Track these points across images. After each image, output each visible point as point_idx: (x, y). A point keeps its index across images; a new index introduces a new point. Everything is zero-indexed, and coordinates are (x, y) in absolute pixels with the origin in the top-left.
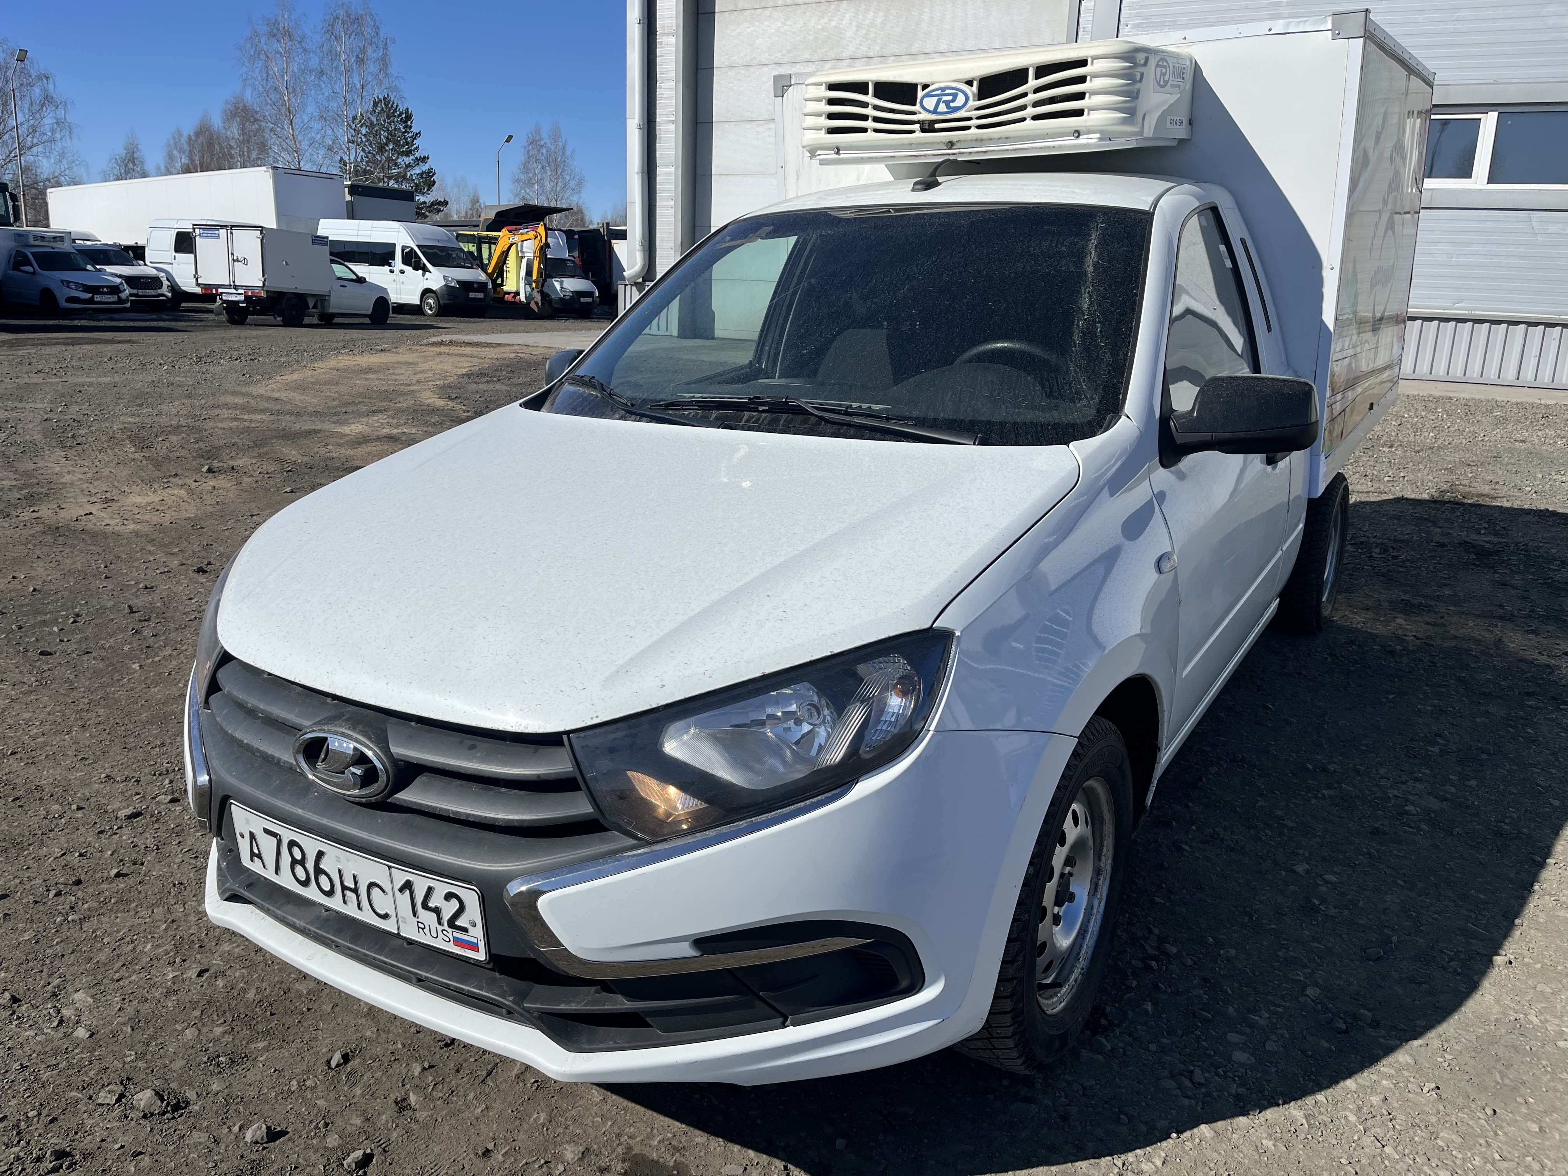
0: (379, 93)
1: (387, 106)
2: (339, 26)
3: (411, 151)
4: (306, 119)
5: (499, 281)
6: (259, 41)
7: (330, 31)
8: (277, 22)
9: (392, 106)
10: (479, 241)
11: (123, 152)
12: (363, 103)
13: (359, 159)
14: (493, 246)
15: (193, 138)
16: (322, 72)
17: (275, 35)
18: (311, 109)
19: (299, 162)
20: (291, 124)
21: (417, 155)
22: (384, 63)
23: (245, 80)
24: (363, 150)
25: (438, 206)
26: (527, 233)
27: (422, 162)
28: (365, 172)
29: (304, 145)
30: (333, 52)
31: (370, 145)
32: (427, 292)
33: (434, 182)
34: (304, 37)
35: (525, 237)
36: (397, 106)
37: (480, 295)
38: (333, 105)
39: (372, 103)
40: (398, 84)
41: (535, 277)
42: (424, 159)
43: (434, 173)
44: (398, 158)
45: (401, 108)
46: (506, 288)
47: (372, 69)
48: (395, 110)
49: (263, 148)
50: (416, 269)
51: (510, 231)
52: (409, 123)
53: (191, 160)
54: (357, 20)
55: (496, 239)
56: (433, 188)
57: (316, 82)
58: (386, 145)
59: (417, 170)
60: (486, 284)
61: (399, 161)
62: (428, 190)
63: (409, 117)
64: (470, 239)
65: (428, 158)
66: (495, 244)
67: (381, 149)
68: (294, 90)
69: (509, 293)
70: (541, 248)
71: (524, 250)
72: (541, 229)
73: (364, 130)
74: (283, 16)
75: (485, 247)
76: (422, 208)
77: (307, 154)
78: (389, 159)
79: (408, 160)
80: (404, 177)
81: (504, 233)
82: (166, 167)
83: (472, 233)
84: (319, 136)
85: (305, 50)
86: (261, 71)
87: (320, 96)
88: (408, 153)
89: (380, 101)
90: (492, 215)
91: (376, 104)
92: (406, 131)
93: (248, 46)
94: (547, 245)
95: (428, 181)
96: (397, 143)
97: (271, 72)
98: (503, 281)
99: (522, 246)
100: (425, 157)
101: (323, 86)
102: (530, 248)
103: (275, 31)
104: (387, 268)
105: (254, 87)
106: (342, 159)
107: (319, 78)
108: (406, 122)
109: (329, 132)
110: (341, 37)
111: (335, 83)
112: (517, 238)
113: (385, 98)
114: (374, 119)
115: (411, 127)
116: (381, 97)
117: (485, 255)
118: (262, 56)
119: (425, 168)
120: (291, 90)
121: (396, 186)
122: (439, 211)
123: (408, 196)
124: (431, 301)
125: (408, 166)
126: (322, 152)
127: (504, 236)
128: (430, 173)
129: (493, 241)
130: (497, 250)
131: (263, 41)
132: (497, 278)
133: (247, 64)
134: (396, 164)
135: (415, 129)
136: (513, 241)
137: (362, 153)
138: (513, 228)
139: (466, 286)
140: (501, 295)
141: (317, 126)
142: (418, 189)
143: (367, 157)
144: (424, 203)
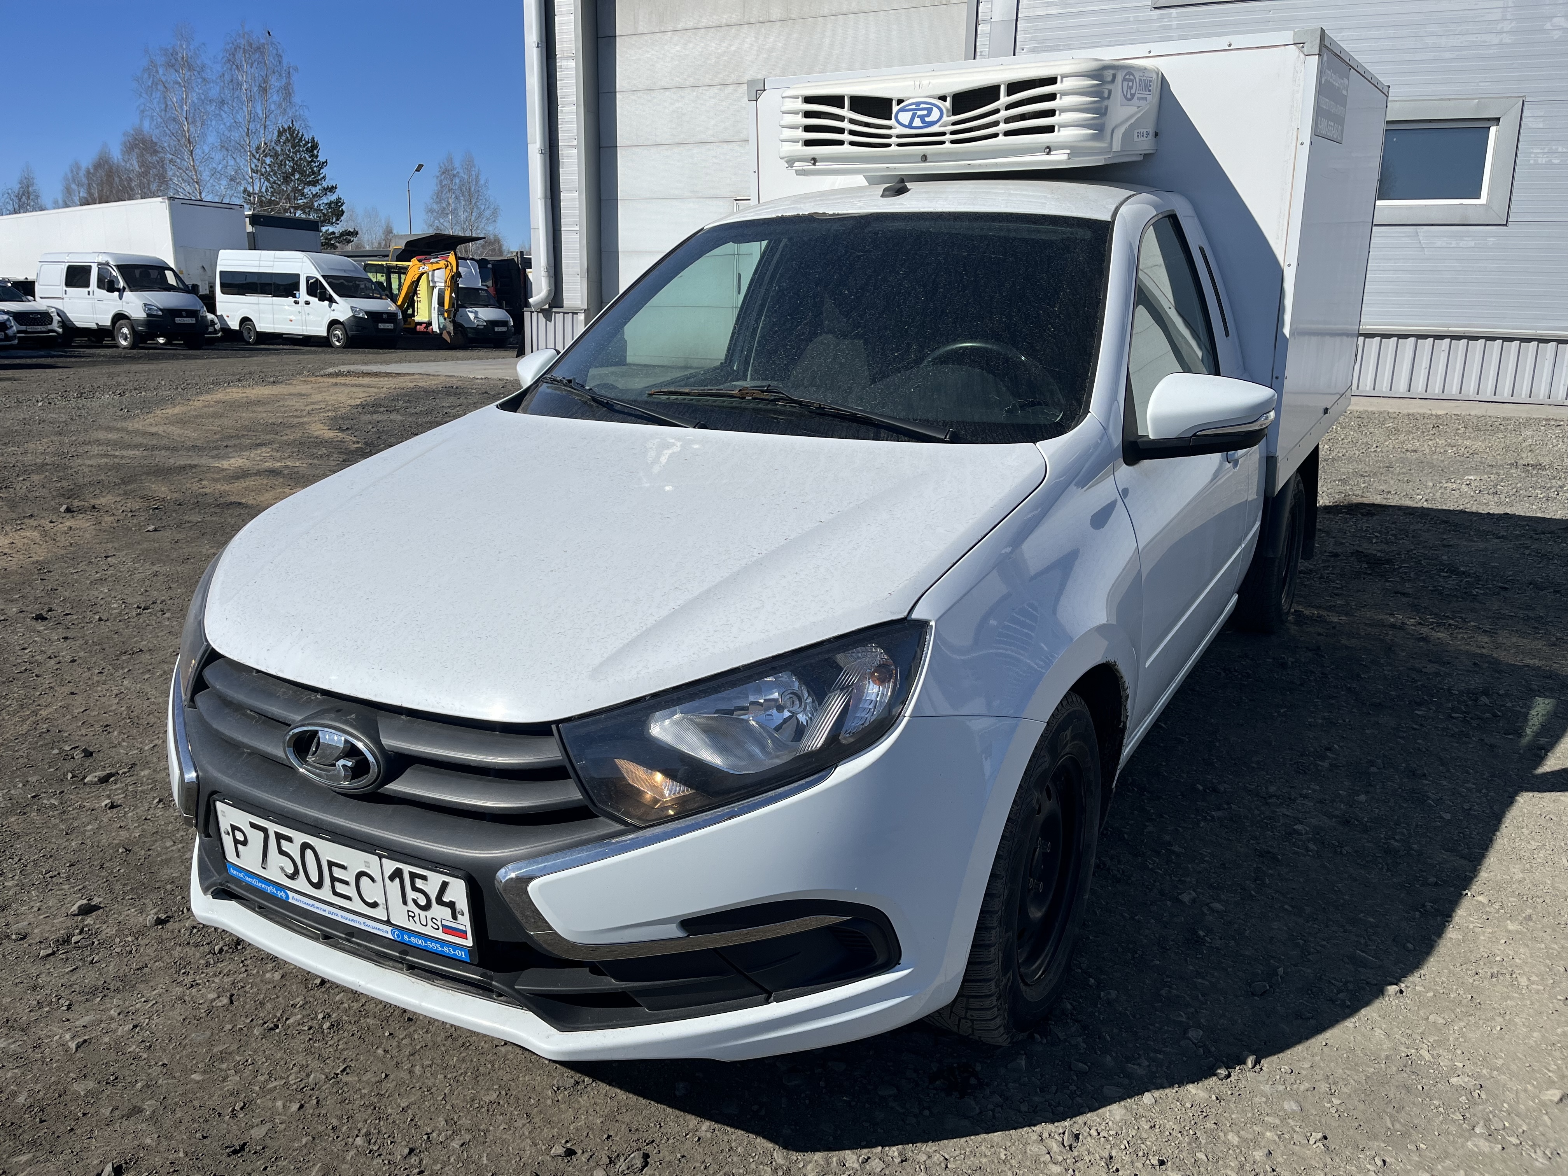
0: (284, 122)
1: (291, 135)
2: (240, 55)
3: (318, 180)
4: (206, 149)
5: (410, 311)
6: (157, 72)
7: (231, 60)
8: (174, 53)
9: (297, 135)
10: (389, 271)
11: (16, 187)
12: (267, 133)
13: (264, 190)
14: (403, 276)
15: (92, 171)
16: (223, 102)
17: (173, 66)
18: (212, 138)
19: (200, 193)
20: (192, 155)
21: (325, 184)
22: (287, 92)
23: (143, 111)
24: (268, 181)
25: (348, 235)
26: (437, 262)
27: (330, 192)
28: (270, 202)
29: (206, 175)
30: (235, 81)
31: (275, 174)
32: (333, 323)
33: (343, 212)
34: (203, 68)
35: (435, 266)
36: (303, 135)
37: (390, 326)
38: (236, 135)
39: (276, 133)
40: (302, 113)
41: (446, 307)
42: (332, 189)
43: (343, 203)
44: (304, 188)
45: (307, 137)
46: (417, 319)
47: (275, 98)
48: (301, 140)
49: (163, 179)
50: (321, 299)
51: (420, 261)
52: (315, 152)
53: (90, 194)
54: (260, 49)
55: (406, 268)
56: (342, 218)
57: (217, 112)
58: (293, 175)
59: (325, 200)
60: (395, 315)
61: (306, 190)
62: (337, 220)
63: (315, 146)
64: (378, 269)
65: (336, 188)
66: (404, 273)
67: (287, 179)
68: (194, 122)
69: (420, 324)
70: (453, 277)
71: (436, 279)
72: (452, 258)
73: (268, 160)
74: (181, 46)
75: (394, 278)
76: (331, 239)
77: (209, 185)
78: (295, 190)
79: (315, 190)
80: (311, 207)
81: (414, 261)
82: (64, 201)
83: (380, 263)
84: (220, 166)
85: (204, 79)
86: (159, 102)
87: (222, 126)
88: (314, 183)
89: (285, 130)
90: (402, 245)
91: (280, 134)
92: (312, 161)
93: (146, 76)
94: (458, 274)
95: (336, 211)
96: (302, 173)
97: (169, 103)
98: (414, 311)
99: (433, 275)
100: (332, 187)
101: (224, 115)
102: (441, 277)
103: (173, 61)
104: (291, 299)
105: (152, 118)
106: (245, 191)
107: (220, 108)
108: (312, 151)
109: (232, 162)
110: (242, 66)
111: (237, 112)
112: (427, 268)
113: (289, 128)
114: (279, 149)
115: (317, 156)
116: (286, 127)
117: (395, 285)
118: (160, 87)
119: (333, 197)
120: (190, 120)
121: (303, 216)
122: (349, 241)
123: (313, 226)
124: (338, 332)
125: (315, 195)
126: (224, 182)
127: (414, 266)
128: (338, 203)
129: (403, 271)
130: (407, 280)
131: (161, 72)
132: (408, 308)
133: (144, 95)
134: (303, 194)
135: (321, 159)
136: (423, 271)
137: (266, 183)
138: (423, 257)
139: (375, 317)
140: (412, 326)
141: (218, 156)
142: (327, 220)
143: (272, 187)
144: (333, 233)
